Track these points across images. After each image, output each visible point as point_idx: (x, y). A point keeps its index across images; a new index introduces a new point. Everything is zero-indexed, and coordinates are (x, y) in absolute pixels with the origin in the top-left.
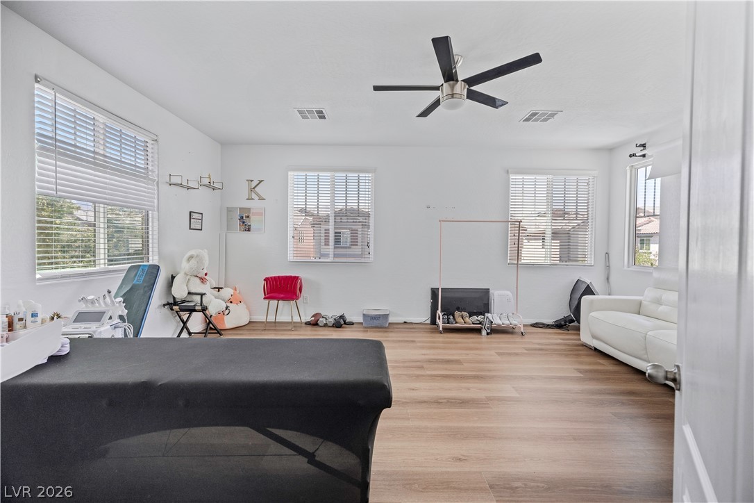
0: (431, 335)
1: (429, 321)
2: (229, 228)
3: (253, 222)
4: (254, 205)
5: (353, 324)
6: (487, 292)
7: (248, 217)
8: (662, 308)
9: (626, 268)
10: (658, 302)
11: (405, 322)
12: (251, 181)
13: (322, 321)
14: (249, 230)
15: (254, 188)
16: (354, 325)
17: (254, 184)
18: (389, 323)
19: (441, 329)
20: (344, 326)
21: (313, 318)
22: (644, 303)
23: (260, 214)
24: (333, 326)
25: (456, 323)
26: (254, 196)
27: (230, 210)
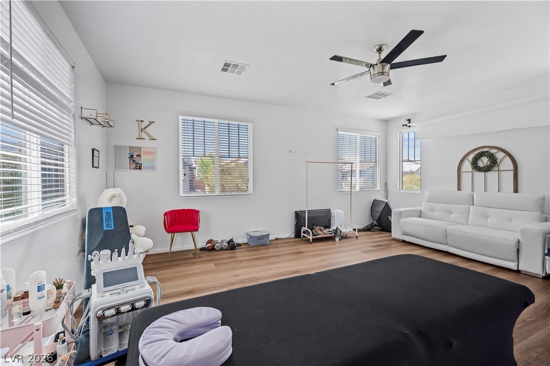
0: (305, 246)
1: (293, 236)
2: (117, 167)
3: (144, 160)
4: (145, 144)
5: (241, 245)
6: (329, 211)
7: (139, 156)
8: (436, 213)
9: (398, 191)
10: (433, 210)
11: (277, 239)
12: (142, 121)
13: (217, 246)
14: (140, 168)
15: (145, 128)
16: (242, 247)
17: (144, 125)
18: (270, 240)
19: (311, 240)
20: (237, 247)
21: (210, 245)
22: (423, 210)
23: (153, 153)
24: (227, 249)
25: (319, 235)
26: (144, 136)
27: (118, 148)
